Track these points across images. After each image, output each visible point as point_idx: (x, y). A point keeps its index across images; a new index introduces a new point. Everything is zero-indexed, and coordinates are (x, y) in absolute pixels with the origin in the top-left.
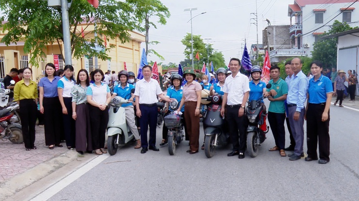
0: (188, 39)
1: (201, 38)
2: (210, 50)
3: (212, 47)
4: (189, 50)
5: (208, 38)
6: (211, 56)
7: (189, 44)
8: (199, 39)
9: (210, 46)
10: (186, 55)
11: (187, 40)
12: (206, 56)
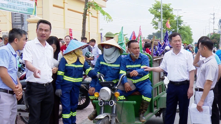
0: (157, 7)
1: (171, 7)
2: (179, 22)
3: (182, 19)
4: (157, 20)
5: (178, 9)
6: (180, 29)
7: (158, 13)
8: (168, 7)
9: (179, 17)
10: (153, 25)
11: (155, 8)
12: (176, 28)
